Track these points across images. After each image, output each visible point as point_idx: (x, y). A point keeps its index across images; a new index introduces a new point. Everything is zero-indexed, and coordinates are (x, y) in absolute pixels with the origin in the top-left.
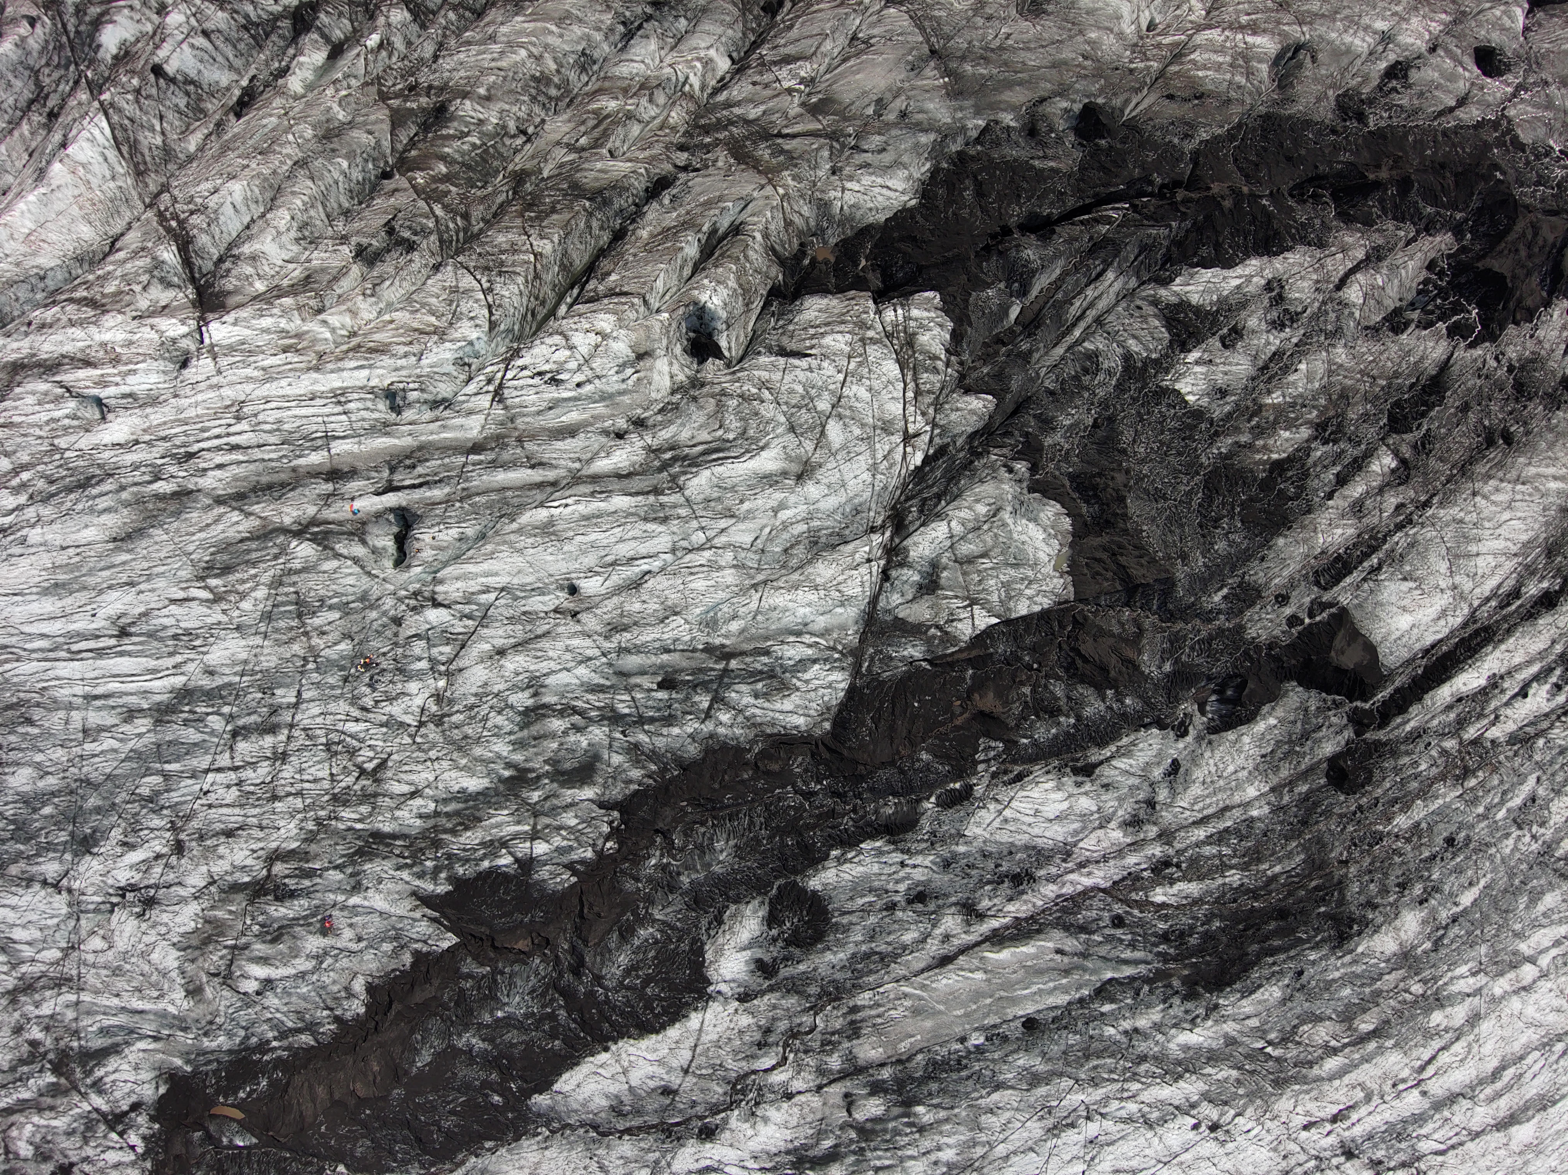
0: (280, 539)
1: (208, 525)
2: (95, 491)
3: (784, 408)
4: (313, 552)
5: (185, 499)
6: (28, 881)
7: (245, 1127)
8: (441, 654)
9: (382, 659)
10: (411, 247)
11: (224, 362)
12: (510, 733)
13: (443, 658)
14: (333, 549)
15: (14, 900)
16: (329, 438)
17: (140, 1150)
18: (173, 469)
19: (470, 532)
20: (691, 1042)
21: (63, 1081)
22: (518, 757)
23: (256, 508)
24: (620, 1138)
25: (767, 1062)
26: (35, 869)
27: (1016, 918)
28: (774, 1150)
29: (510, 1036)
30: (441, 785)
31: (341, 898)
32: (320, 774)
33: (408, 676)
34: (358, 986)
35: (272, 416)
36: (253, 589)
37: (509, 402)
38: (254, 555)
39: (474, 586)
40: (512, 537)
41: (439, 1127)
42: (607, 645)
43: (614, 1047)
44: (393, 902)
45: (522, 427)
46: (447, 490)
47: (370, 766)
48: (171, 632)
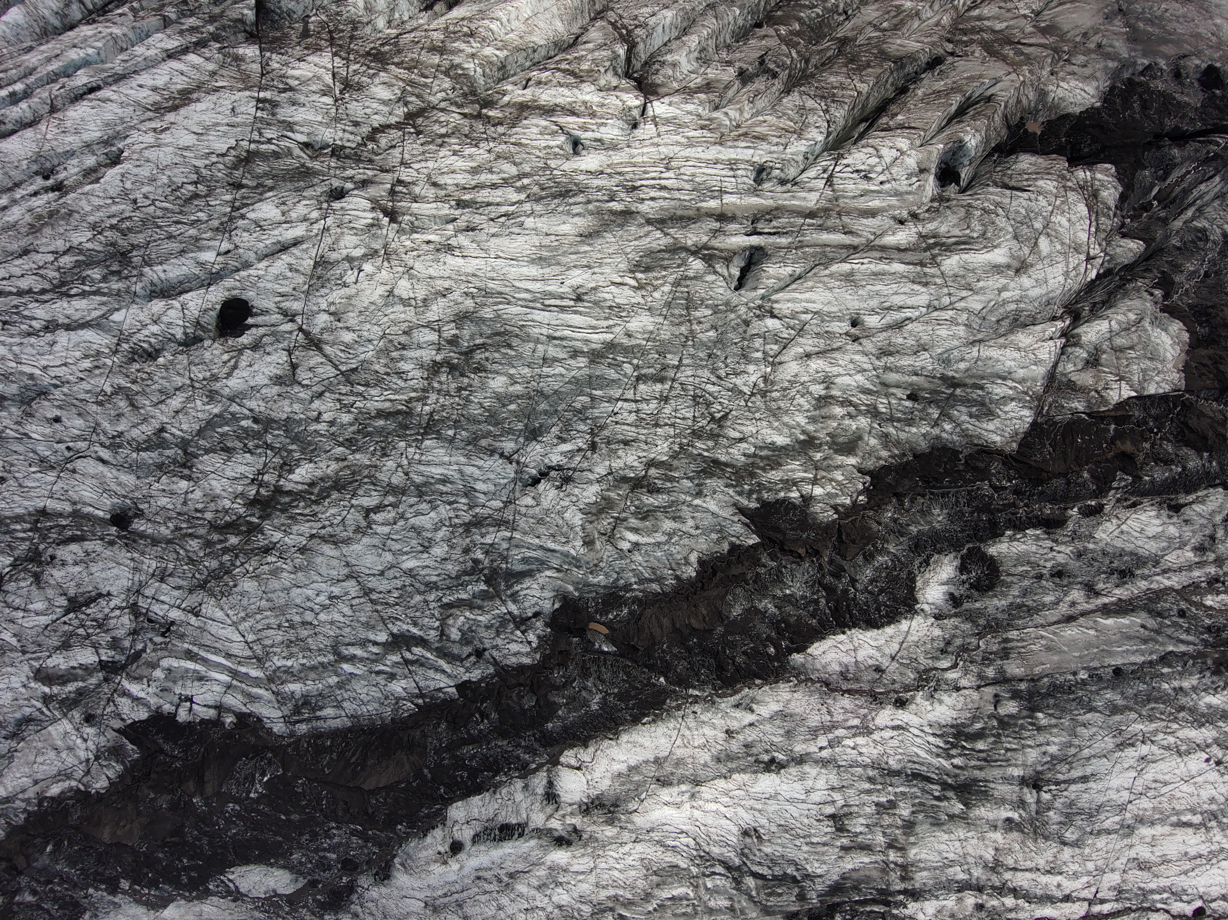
0: (683, 255)
1: (641, 237)
2: (571, 201)
3: (1012, 222)
4: (702, 267)
5: (628, 216)
6: (492, 452)
7: (610, 639)
8: (771, 350)
9: (734, 346)
10: (775, 75)
11: (663, 129)
12: (808, 411)
13: (772, 353)
14: (713, 267)
15: (481, 463)
16: (722, 192)
17: (534, 645)
18: (623, 195)
19: (798, 271)
20: (901, 639)
21: (491, 590)
22: (811, 428)
23: (672, 231)
24: (843, 694)
25: (945, 664)
26: (498, 444)
27: (1120, 599)
28: (944, 723)
29: (789, 609)
30: (760, 437)
31: (689, 499)
32: (688, 415)
33: (749, 361)
34: (693, 558)
35: (690, 171)
36: (662, 285)
37: (836, 187)
38: (666, 262)
39: (798, 307)
40: (826, 279)
41: (734, 661)
42: (877, 363)
43: (849, 633)
44: (721, 507)
45: (842, 205)
46: (790, 240)
47: (718, 415)
48: (609, 303)
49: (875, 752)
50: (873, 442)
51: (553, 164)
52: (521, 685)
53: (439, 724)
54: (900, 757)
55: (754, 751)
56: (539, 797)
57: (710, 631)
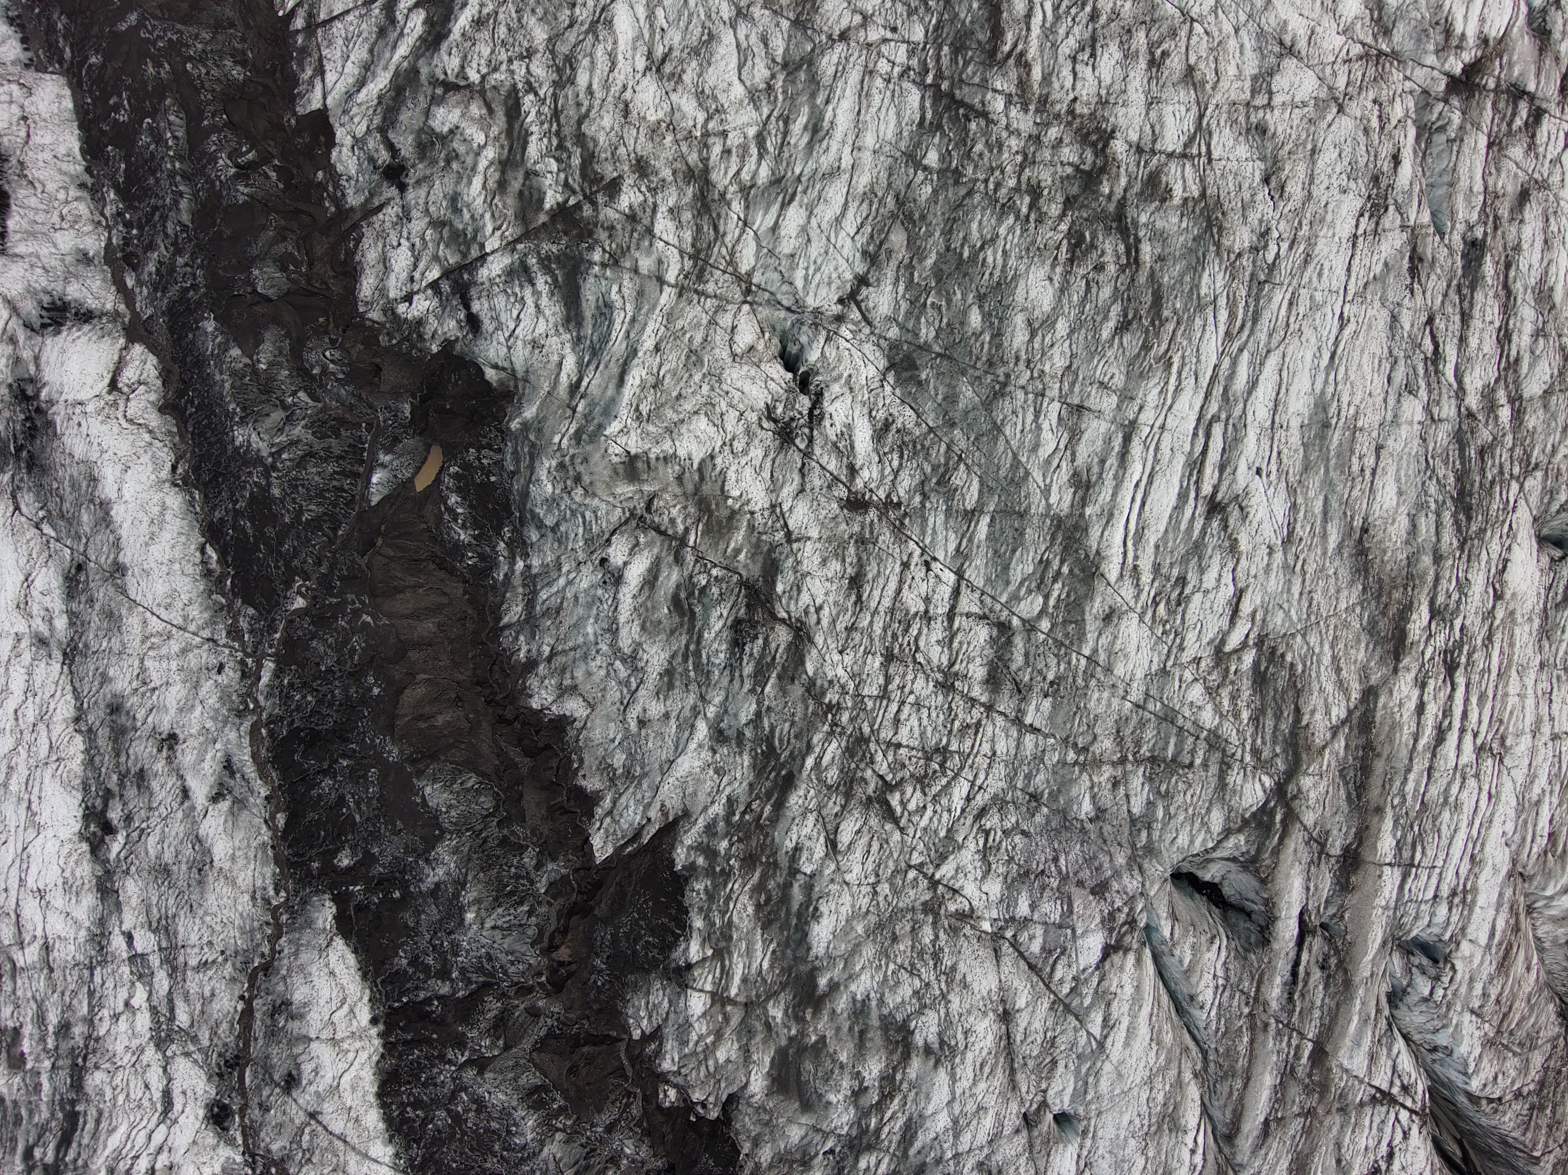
0: (1281, 764)
1: (1338, 670)
2: (1447, 517)
4: (1245, 804)
5: (1390, 646)
6: (872, 257)
7: (399, 489)
8: (1032, 938)
12: (881, 1002)
13: (1023, 937)
14: (1240, 830)
15: (850, 224)
16: (1407, 867)
17: (402, 308)
18: (1440, 641)
19: (1199, 1015)
20: (353, 1138)
21: (542, 218)
22: (842, 1003)
23: (1340, 744)
24: (242, 997)
29: (433, 912)
30: (834, 888)
31: (711, 711)
32: (904, 732)
33: (1011, 885)
34: (574, 707)
35: (1468, 799)
36: (1217, 709)
37: (1368, 1110)
38: (1269, 723)
39: (1120, 1009)
40: (1173, 1073)
41: (325, 773)
42: (970, 1163)
43: (374, 1031)
44: (683, 783)
45: (1326, 1123)
46: (1274, 1005)
47: (895, 800)
48: (1192, 577)
49: (119, 1048)
50: (795, 1134)
51: (1534, 483)
52: (311, 265)
53: (243, 63)
54: (108, 1095)
55: (131, 792)
56: (59, 287)
57: (390, 729)
